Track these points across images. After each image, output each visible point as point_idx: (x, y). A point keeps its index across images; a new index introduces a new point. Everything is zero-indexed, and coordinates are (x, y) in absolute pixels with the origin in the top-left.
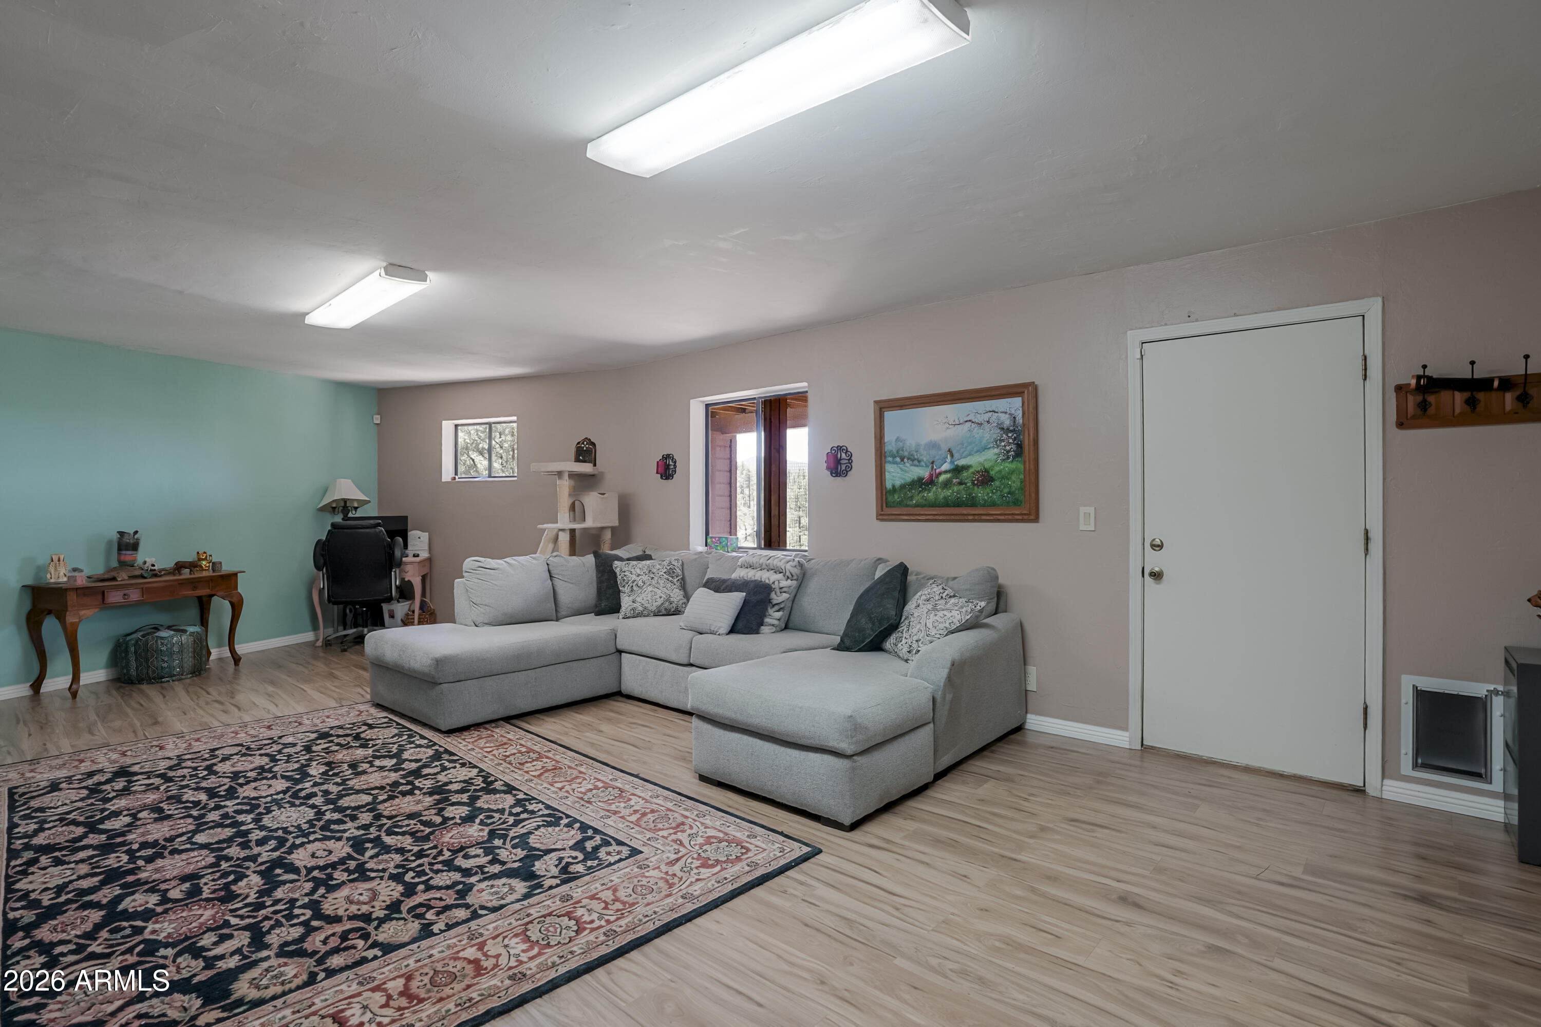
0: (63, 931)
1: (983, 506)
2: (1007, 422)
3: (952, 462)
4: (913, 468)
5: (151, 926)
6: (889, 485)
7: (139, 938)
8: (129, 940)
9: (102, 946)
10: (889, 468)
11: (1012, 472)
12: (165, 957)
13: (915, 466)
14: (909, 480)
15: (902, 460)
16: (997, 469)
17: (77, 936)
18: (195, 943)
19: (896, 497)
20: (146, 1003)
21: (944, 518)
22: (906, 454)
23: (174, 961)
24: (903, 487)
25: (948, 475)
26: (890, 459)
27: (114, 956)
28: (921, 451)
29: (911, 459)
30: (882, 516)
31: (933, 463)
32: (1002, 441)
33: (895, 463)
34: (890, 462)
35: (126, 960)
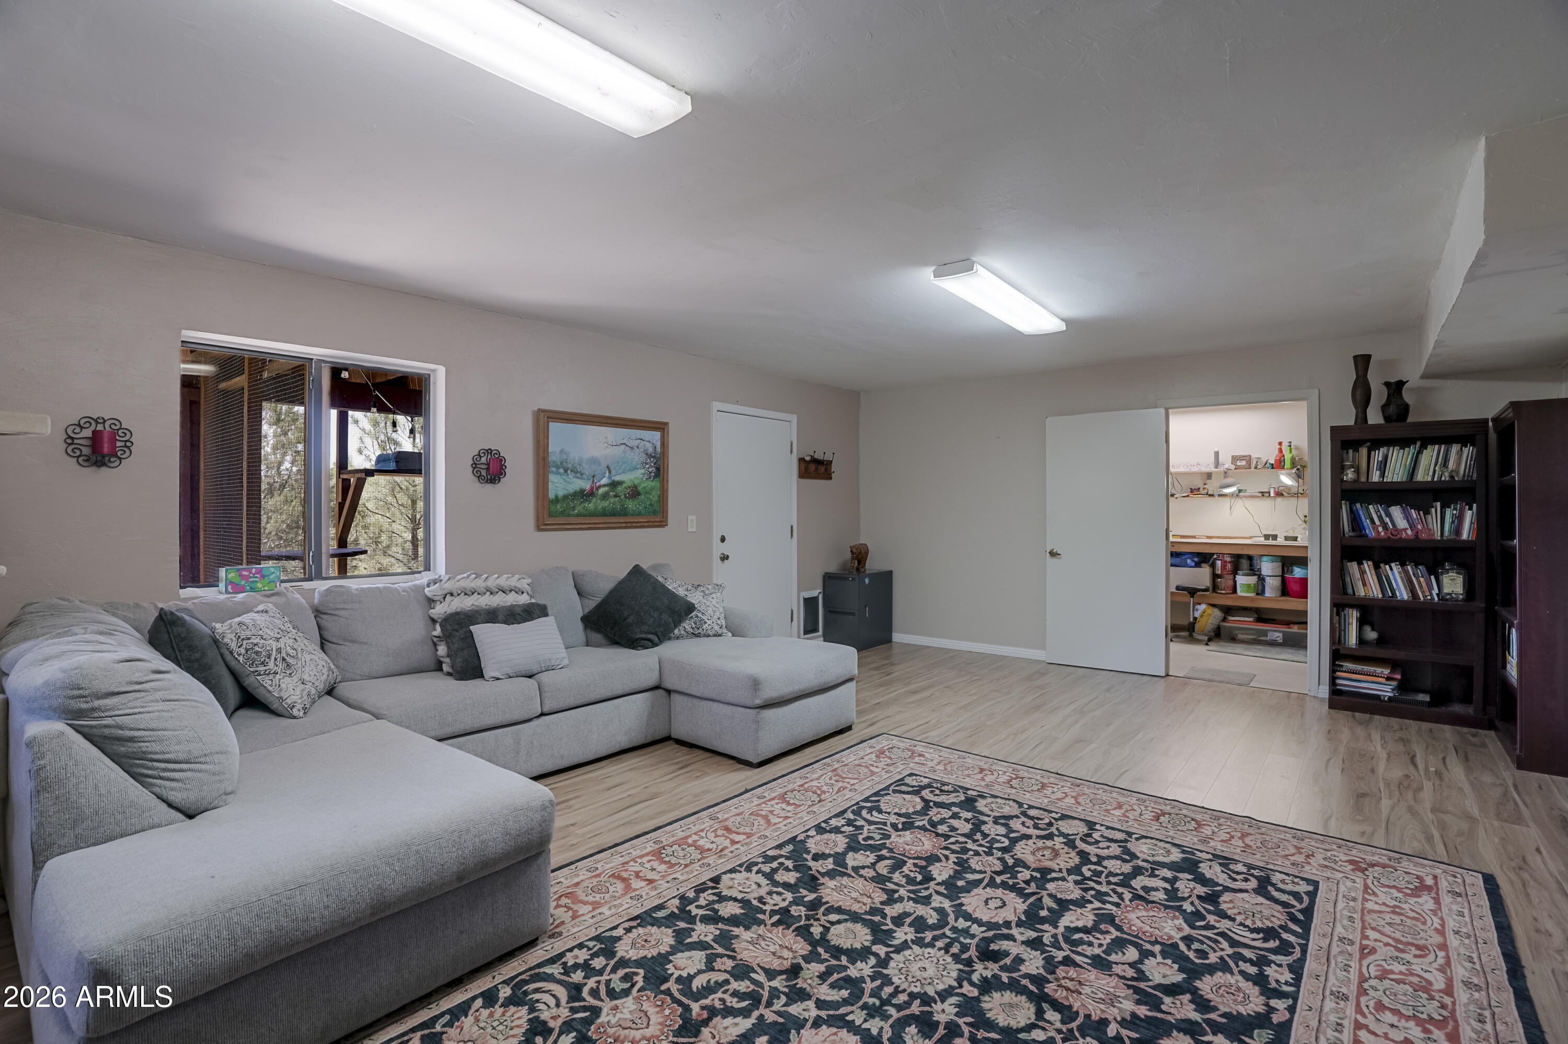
0: (1239, 989)
1: (632, 515)
2: (651, 450)
3: (610, 477)
4: (575, 480)
5: (1177, 936)
6: (551, 495)
7: (1194, 933)
8: (1200, 938)
9: (1221, 946)
10: (553, 478)
11: (652, 489)
12: (1192, 903)
13: (578, 478)
14: (571, 491)
15: (566, 471)
16: (643, 485)
17: (1232, 973)
18: (1166, 900)
19: (559, 507)
20: (1226, 884)
21: (604, 526)
22: (570, 466)
23: (1190, 896)
24: (566, 497)
25: (606, 489)
26: (554, 469)
27: (1219, 930)
28: (584, 464)
29: (575, 471)
30: (541, 526)
31: (594, 477)
32: (647, 464)
33: (558, 473)
34: (553, 473)
35: (1215, 921)
